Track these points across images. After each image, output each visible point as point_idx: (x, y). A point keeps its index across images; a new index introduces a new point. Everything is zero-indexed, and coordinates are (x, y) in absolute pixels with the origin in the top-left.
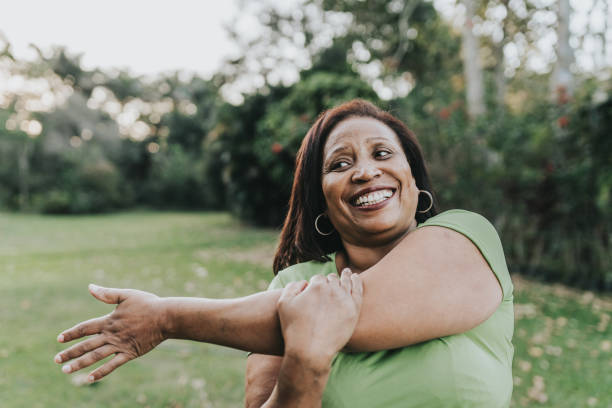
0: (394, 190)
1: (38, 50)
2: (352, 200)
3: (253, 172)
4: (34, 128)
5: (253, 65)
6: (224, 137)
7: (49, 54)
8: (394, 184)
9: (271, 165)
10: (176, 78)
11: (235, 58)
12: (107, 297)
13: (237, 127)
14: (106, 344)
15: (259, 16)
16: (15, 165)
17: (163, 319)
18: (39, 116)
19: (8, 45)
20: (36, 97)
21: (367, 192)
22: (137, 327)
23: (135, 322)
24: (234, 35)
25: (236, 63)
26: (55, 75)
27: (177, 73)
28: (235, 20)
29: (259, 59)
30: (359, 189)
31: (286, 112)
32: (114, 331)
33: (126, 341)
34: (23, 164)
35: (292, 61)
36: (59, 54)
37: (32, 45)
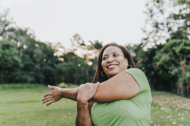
0: (118, 65)
1: (91, 42)
2: (107, 67)
3: (153, 73)
4: (90, 63)
5: (151, 40)
6: (142, 62)
7: (94, 43)
8: (118, 64)
9: (159, 70)
10: (129, 46)
11: (145, 38)
12: (51, 88)
13: (147, 59)
14: (50, 98)
15: (152, 25)
16: (85, 74)
17: (60, 93)
18: (91, 60)
19: (83, 42)
20: (91, 55)
21: (110, 65)
22: (55, 94)
23: (55, 93)
24: (145, 31)
25: (146, 39)
26: (95, 49)
27: (129, 44)
28: (145, 27)
29: (153, 38)
30: (109, 64)
31: (162, 53)
32: (51, 95)
33: (53, 98)
34: (87, 73)
35: (164, 37)
36: (96, 42)
37: (90, 41)
